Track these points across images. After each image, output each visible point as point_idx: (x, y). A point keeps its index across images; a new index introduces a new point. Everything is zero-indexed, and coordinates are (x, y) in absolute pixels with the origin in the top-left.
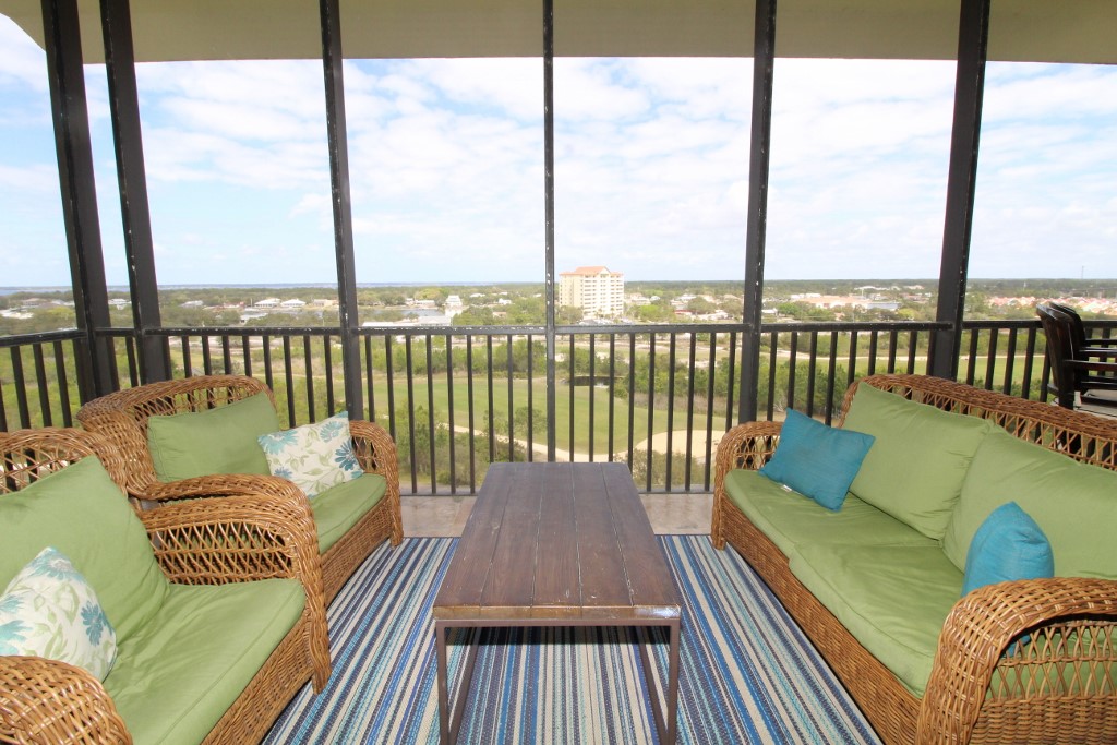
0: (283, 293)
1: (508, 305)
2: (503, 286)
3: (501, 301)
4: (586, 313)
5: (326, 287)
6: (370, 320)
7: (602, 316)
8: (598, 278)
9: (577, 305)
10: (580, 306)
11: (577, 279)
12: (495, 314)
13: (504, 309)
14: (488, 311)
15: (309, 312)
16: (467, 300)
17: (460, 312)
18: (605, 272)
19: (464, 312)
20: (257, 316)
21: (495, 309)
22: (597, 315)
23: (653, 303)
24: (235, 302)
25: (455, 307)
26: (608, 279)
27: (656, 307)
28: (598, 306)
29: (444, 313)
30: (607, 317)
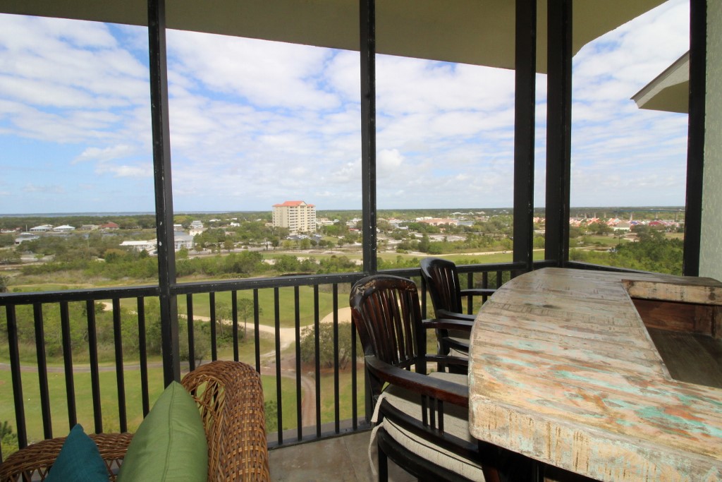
0: (55, 221)
1: (237, 226)
2: (233, 214)
3: (232, 224)
4: (291, 231)
5: (94, 216)
6: (128, 240)
7: (302, 233)
8: (299, 208)
9: (285, 225)
10: (287, 226)
11: (285, 209)
12: (227, 233)
13: (234, 229)
14: (222, 231)
15: (77, 235)
16: (207, 224)
17: (200, 232)
18: (303, 204)
19: (204, 232)
20: (29, 239)
21: (227, 230)
22: (298, 232)
23: (335, 224)
24: (12, 227)
25: (198, 229)
26: (306, 209)
27: (337, 227)
28: (299, 226)
29: (189, 233)
30: (305, 233)
